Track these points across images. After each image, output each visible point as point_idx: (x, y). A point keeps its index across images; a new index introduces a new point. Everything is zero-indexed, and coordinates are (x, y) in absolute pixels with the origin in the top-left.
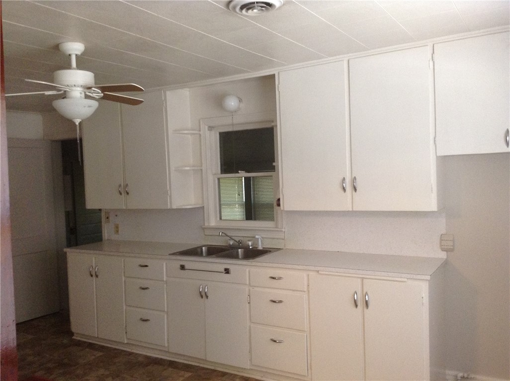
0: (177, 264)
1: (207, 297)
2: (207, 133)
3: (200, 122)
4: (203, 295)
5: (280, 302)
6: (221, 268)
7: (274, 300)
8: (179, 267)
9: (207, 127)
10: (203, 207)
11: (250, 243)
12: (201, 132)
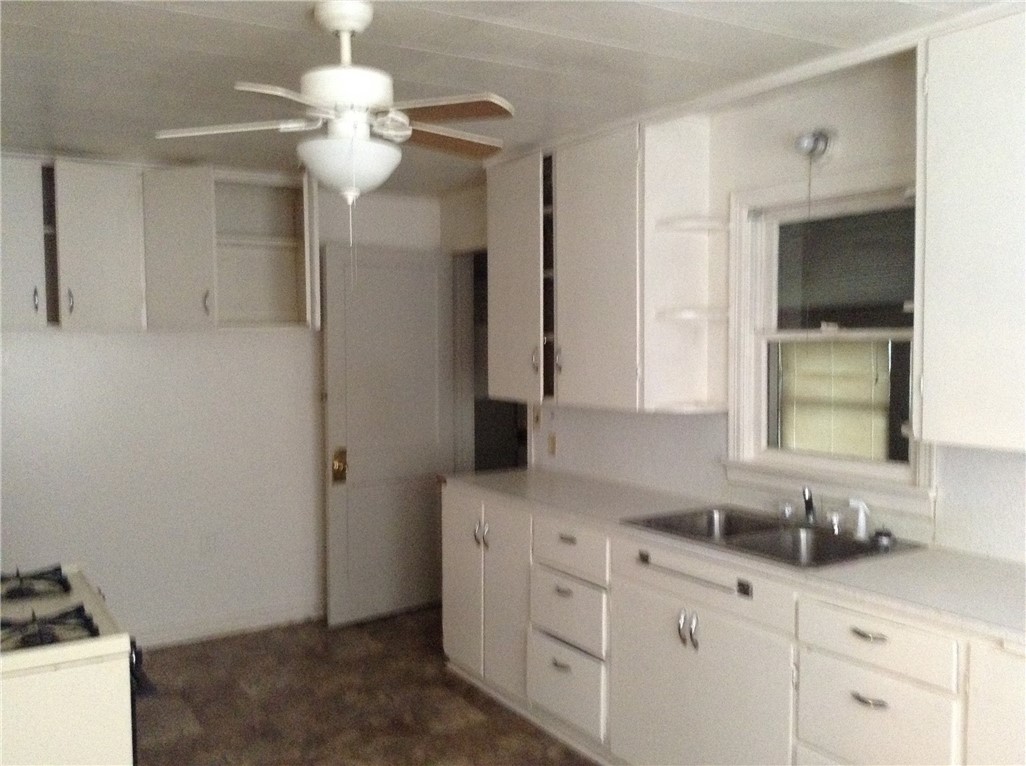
0: (634, 550)
1: (695, 645)
2: (747, 225)
3: (729, 199)
4: (687, 638)
5: (880, 705)
6: (731, 579)
7: (862, 694)
8: (637, 554)
9: (745, 213)
10: (726, 414)
11: (836, 520)
12: (732, 225)
